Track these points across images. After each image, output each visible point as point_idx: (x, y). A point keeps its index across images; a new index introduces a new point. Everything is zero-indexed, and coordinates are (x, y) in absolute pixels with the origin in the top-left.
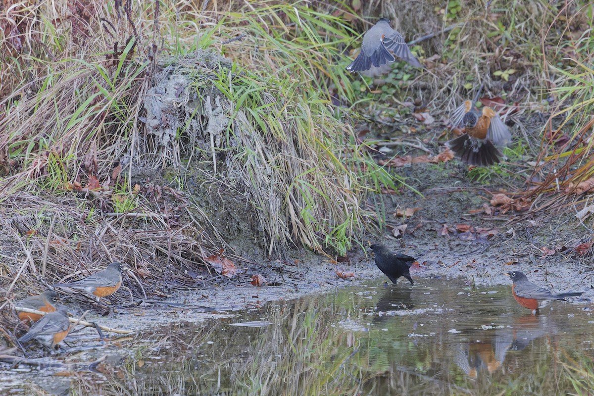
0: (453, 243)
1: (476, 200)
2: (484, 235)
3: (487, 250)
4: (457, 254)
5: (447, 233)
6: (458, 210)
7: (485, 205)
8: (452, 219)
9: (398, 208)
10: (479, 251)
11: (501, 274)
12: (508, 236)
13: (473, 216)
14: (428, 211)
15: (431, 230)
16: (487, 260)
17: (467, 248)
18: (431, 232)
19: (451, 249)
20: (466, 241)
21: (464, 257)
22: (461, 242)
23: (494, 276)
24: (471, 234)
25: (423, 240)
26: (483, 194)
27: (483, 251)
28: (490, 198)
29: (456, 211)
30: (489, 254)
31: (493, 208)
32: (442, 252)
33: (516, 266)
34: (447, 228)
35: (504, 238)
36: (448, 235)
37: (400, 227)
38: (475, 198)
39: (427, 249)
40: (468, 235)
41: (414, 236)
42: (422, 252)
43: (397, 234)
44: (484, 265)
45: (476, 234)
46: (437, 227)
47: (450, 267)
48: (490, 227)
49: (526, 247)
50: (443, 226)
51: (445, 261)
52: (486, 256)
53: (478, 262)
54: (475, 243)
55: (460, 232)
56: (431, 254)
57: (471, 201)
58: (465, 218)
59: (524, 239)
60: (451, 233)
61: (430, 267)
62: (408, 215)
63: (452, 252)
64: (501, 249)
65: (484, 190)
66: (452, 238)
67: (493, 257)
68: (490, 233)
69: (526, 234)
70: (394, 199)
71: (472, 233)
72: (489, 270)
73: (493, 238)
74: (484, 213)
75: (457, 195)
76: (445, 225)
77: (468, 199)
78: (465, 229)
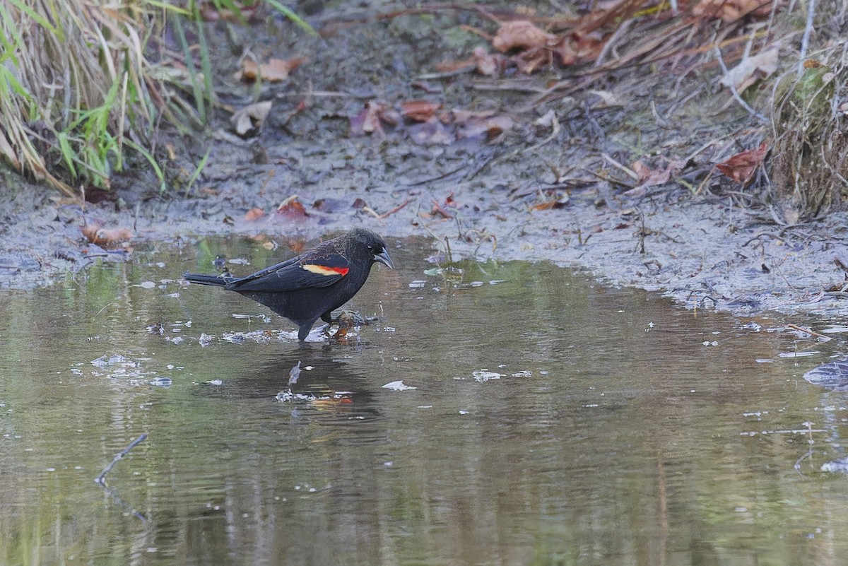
0: (392, 151)
1: (455, 38)
2: (478, 130)
3: (485, 171)
4: (405, 181)
5: (377, 124)
6: (405, 64)
7: (479, 50)
8: (392, 87)
9: (249, 58)
10: (463, 173)
11: (524, 234)
12: (542, 132)
13: (446, 81)
14: (327, 66)
15: (336, 117)
16: (486, 196)
17: (431, 166)
18: (337, 123)
19: (389, 167)
20: (427, 146)
21: (423, 189)
22: (414, 149)
23: (505, 239)
24: (440, 126)
25: (315, 144)
26: (474, 20)
27: (474, 171)
28: (493, 32)
29: (400, 67)
30: (490, 182)
31: (499, 57)
32: (365, 176)
33: (563, 212)
34: (378, 113)
35: (530, 139)
36: (380, 129)
37: (252, 109)
38: (452, 31)
39: (325, 165)
40: (432, 131)
41: (289, 133)
42: (310, 176)
43: (243, 126)
44: (476, 209)
45: (455, 126)
46: (352, 110)
47: (385, 214)
48: (492, 108)
49: (589, 161)
50: (367, 106)
51: (373, 200)
52: (482, 186)
53: (460, 202)
54: (451, 152)
55: (411, 121)
56: (335, 181)
57: (440, 39)
58: (425, 85)
59: (585, 140)
60: (388, 125)
61: (333, 216)
62: (273, 76)
63: (392, 174)
64: (523, 167)
65: (476, 10)
66: (392, 137)
67: (502, 188)
68: (492, 124)
69: (589, 127)
70: (236, 34)
71: (445, 125)
72: (489, 224)
73: (500, 138)
74: (476, 72)
75: (403, 23)
76: (374, 106)
77: (434, 33)
78: (425, 114)
